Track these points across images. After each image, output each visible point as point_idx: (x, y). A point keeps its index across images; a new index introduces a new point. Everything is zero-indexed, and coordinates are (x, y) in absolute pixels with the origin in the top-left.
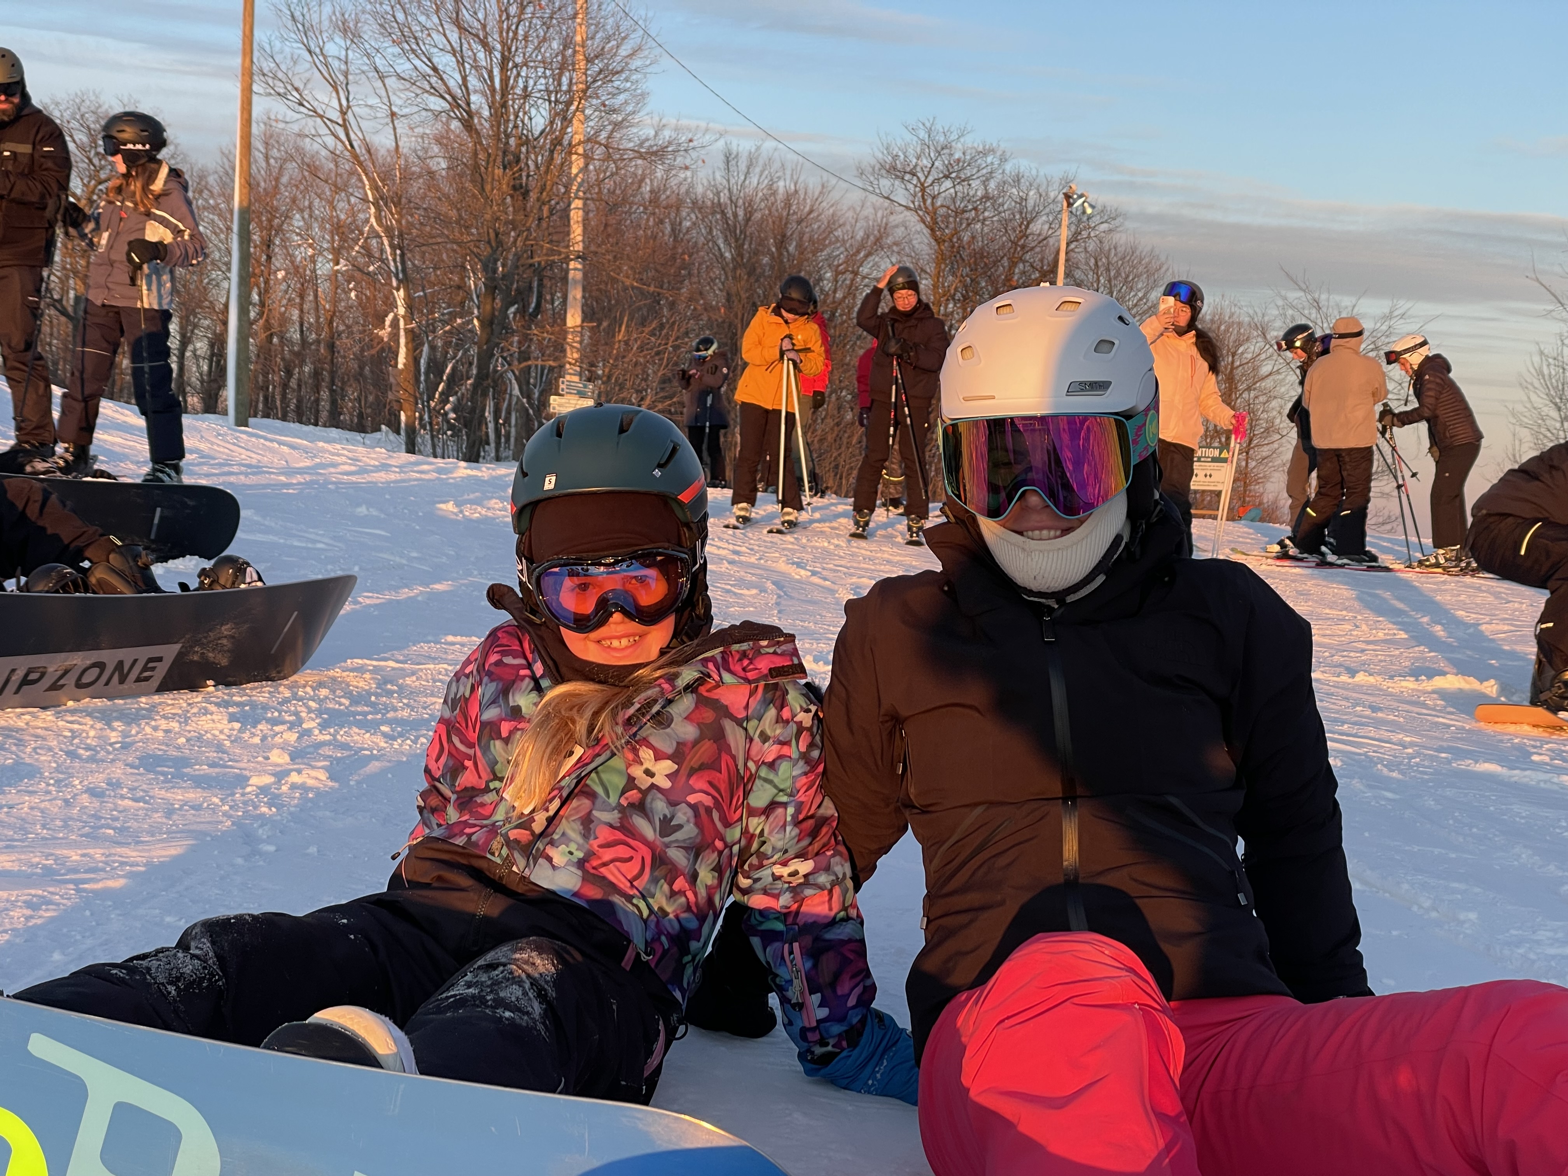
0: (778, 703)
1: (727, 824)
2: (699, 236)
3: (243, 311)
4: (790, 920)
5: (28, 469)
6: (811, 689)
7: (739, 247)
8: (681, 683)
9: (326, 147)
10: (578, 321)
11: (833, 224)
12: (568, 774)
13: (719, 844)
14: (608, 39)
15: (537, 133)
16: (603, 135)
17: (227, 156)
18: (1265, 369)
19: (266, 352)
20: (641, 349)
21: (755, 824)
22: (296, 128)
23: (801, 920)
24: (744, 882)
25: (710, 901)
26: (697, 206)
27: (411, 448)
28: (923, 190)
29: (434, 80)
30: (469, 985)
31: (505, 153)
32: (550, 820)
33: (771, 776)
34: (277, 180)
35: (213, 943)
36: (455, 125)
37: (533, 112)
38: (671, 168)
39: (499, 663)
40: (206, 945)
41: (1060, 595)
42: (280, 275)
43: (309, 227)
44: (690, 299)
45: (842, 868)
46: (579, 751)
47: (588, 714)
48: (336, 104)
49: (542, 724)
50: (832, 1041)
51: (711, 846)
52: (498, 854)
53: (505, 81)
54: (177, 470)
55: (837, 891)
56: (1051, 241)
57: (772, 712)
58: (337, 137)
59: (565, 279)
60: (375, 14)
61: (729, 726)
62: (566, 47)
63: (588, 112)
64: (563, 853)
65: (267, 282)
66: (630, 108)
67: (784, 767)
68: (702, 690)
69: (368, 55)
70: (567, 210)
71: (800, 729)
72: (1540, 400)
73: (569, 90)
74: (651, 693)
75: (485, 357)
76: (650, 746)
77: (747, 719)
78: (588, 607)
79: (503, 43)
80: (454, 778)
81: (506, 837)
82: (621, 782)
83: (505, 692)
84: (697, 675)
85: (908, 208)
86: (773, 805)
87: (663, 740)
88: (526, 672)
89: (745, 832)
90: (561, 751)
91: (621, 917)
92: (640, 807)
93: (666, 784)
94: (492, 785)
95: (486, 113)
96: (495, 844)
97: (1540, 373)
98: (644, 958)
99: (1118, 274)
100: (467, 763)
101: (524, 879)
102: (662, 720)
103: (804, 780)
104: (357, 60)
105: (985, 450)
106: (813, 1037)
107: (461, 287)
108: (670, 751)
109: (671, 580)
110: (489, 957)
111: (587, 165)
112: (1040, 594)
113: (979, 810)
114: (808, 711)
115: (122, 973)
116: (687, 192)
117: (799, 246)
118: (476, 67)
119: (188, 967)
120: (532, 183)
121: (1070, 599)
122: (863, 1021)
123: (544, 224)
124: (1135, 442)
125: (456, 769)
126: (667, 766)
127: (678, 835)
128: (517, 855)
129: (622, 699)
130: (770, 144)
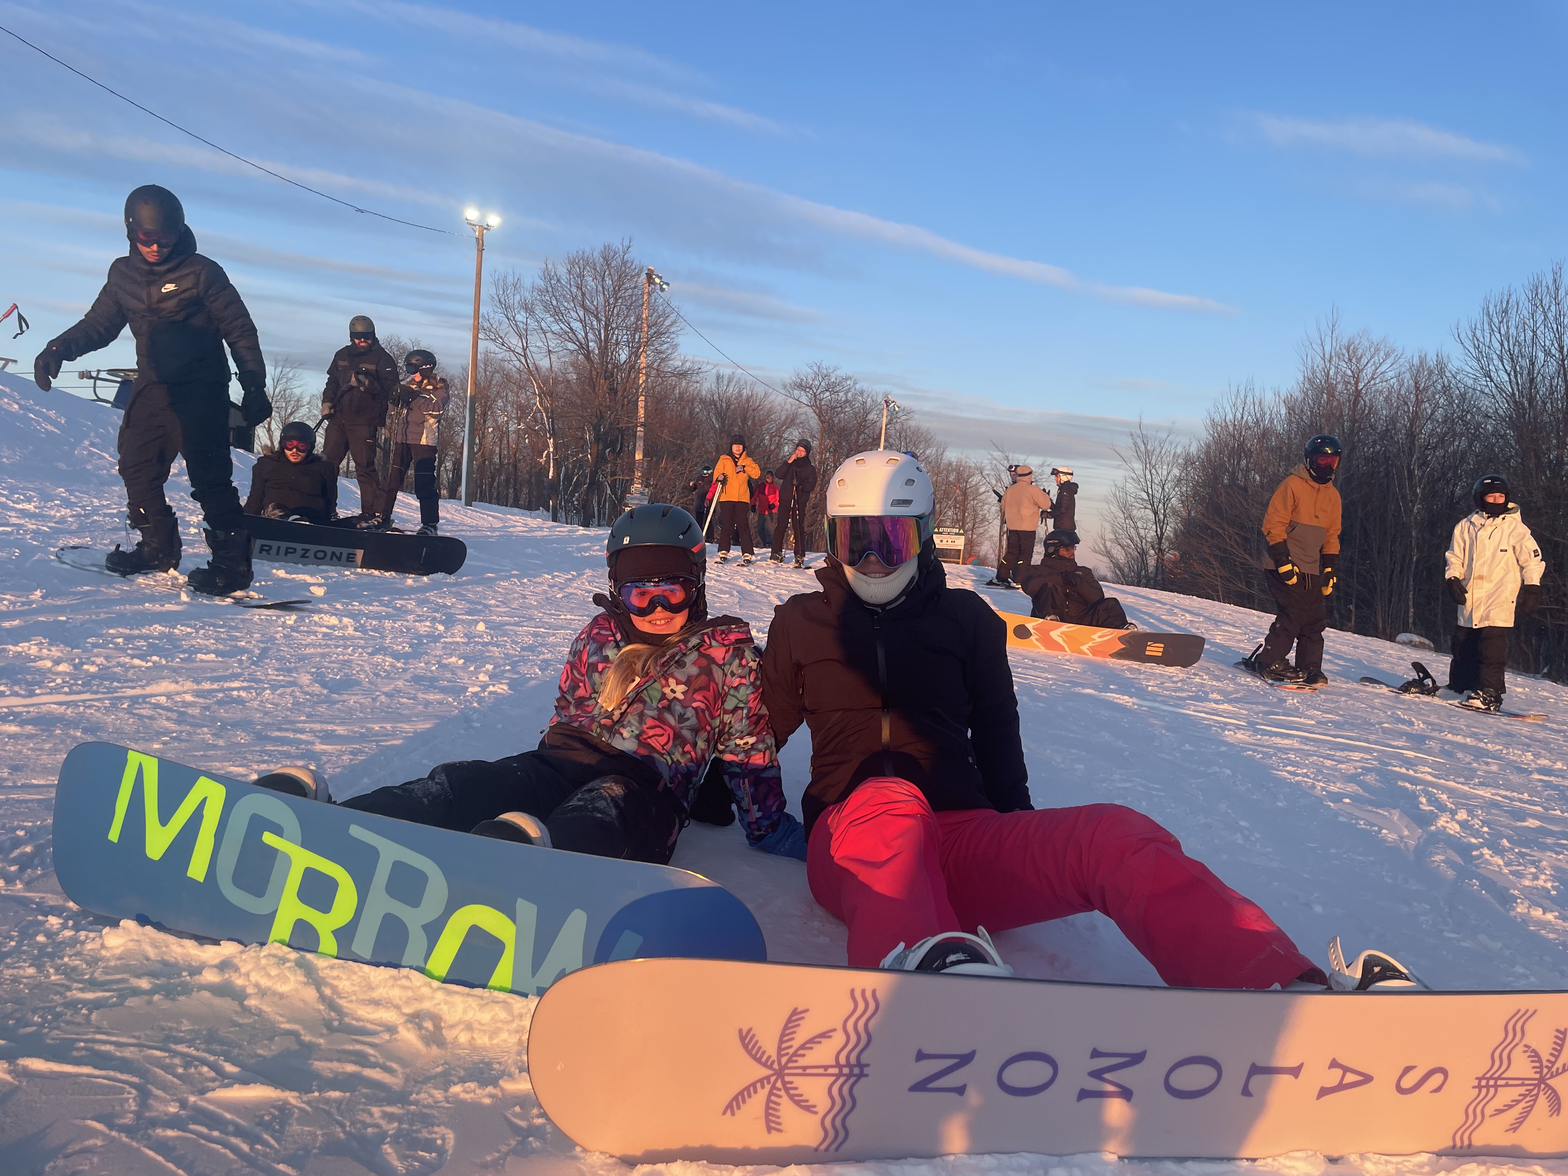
0: (740, 657)
1: (713, 718)
2: (703, 416)
3: (471, 448)
4: (744, 767)
5: (358, 526)
6: (757, 649)
7: (723, 422)
8: (690, 645)
9: (515, 366)
10: (641, 457)
11: (770, 412)
12: (632, 691)
13: (708, 728)
14: (659, 317)
15: (622, 362)
16: (656, 364)
17: (465, 369)
18: (982, 490)
19: (482, 467)
20: (673, 472)
21: (727, 718)
22: (500, 356)
23: (749, 767)
24: (721, 747)
25: (703, 756)
26: (702, 401)
27: (555, 519)
28: (815, 396)
29: (570, 335)
30: (579, 800)
31: (606, 372)
32: (622, 714)
33: (736, 694)
34: (490, 382)
35: (447, 776)
36: (581, 357)
37: (621, 352)
38: (690, 381)
39: (598, 633)
40: (443, 777)
41: (883, 606)
42: (490, 430)
43: (505, 406)
44: (698, 448)
45: (770, 741)
46: (638, 680)
47: (643, 659)
48: (520, 345)
49: (619, 665)
50: (763, 829)
51: (704, 729)
52: (595, 731)
53: (606, 336)
54: (436, 529)
55: (767, 752)
56: (878, 424)
57: (737, 661)
58: (521, 362)
59: (635, 436)
60: (541, 301)
61: (715, 668)
62: (638, 320)
63: (648, 352)
64: (628, 732)
65: (483, 433)
66: (669, 351)
67: (742, 689)
68: (702, 649)
69: (538, 321)
70: (637, 400)
71: (751, 670)
72: (1115, 509)
73: (639, 341)
74: (675, 650)
75: (594, 474)
76: (674, 678)
77: (724, 664)
78: (645, 604)
79: (606, 317)
80: (574, 692)
81: (599, 722)
82: (659, 696)
83: (601, 648)
84: (698, 641)
85: (808, 405)
86: (736, 709)
87: (681, 674)
88: (612, 638)
89: (722, 722)
90: (627, 679)
91: (657, 764)
92: (669, 709)
93: (681, 697)
94: (593, 696)
95: (597, 352)
96: (594, 727)
97: (1115, 495)
98: (669, 785)
99: (911, 440)
100: (581, 684)
101: (609, 745)
102: (681, 664)
103: (752, 696)
104: (532, 324)
105: (848, 533)
106: (754, 826)
107: (582, 438)
108: (684, 680)
109: (687, 591)
110: (590, 785)
111: (647, 379)
112: (873, 605)
113: (840, 713)
114: (755, 661)
115: (399, 792)
116: (698, 394)
117: (753, 422)
118: (592, 328)
119: (434, 789)
120: (620, 387)
121: (888, 608)
122: (779, 819)
123: (625, 408)
124: (924, 531)
125: (575, 687)
126: (682, 688)
127: (687, 723)
128: (605, 732)
129: (660, 652)
130: (740, 371)
